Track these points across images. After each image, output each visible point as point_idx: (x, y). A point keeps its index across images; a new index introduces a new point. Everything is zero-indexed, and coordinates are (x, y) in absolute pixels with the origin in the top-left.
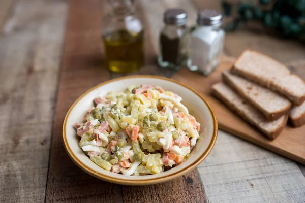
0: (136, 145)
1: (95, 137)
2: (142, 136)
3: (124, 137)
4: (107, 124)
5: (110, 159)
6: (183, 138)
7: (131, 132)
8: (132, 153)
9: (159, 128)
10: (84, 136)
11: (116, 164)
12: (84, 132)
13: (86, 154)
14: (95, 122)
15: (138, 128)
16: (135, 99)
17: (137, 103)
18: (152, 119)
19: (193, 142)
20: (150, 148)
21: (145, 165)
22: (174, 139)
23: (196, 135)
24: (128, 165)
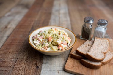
0: (50, 42)
1: (38, 39)
2: (52, 40)
3: (47, 40)
4: (42, 36)
5: (41, 46)
6: (65, 42)
7: (49, 38)
8: (48, 45)
9: (57, 38)
10: (35, 39)
11: (43, 47)
12: (35, 38)
13: (35, 44)
14: (39, 36)
15: (51, 37)
16: (52, 30)
17: (52, 31)
18: (55, 35)
19: (68, 44)
20: (54, 44)
21: (52, 49)
22: (62, 42)
23: (69, 43)
24: (47, 48)
